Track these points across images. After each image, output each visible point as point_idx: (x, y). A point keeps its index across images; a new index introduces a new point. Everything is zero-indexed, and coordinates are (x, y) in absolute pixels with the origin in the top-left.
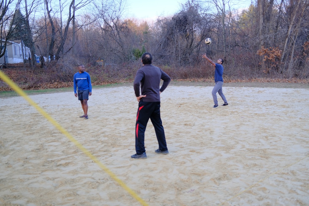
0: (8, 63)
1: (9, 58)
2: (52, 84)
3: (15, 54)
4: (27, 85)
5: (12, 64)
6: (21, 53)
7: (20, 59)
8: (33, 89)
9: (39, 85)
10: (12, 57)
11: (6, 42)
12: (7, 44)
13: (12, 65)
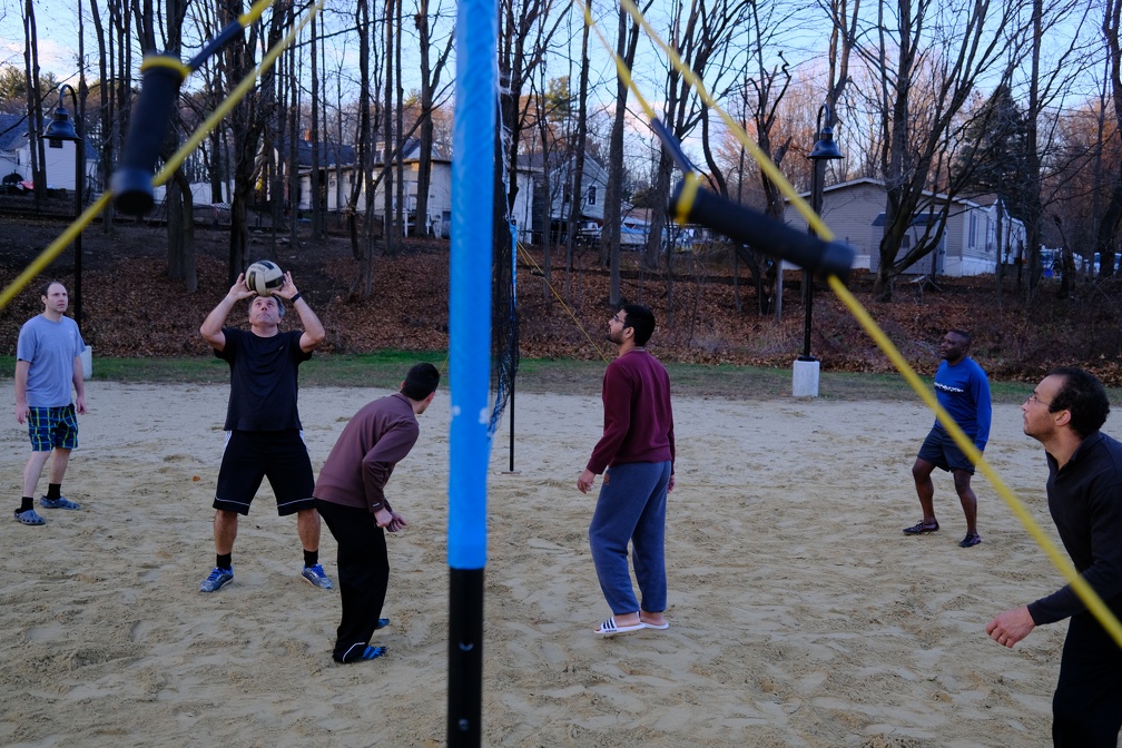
0: (944, 274)
1: (948, 255)
2: (1097, 367)
3: (972, 244)
4: (1002, 361)
5: (956, 279)
6: (990, 241)
7: (984, 261)
8: (1020, 378)
9: (1043, 367)
10: (960, 254)
11: (947, 203)
12: (952, 210)
13: (956, 283)
